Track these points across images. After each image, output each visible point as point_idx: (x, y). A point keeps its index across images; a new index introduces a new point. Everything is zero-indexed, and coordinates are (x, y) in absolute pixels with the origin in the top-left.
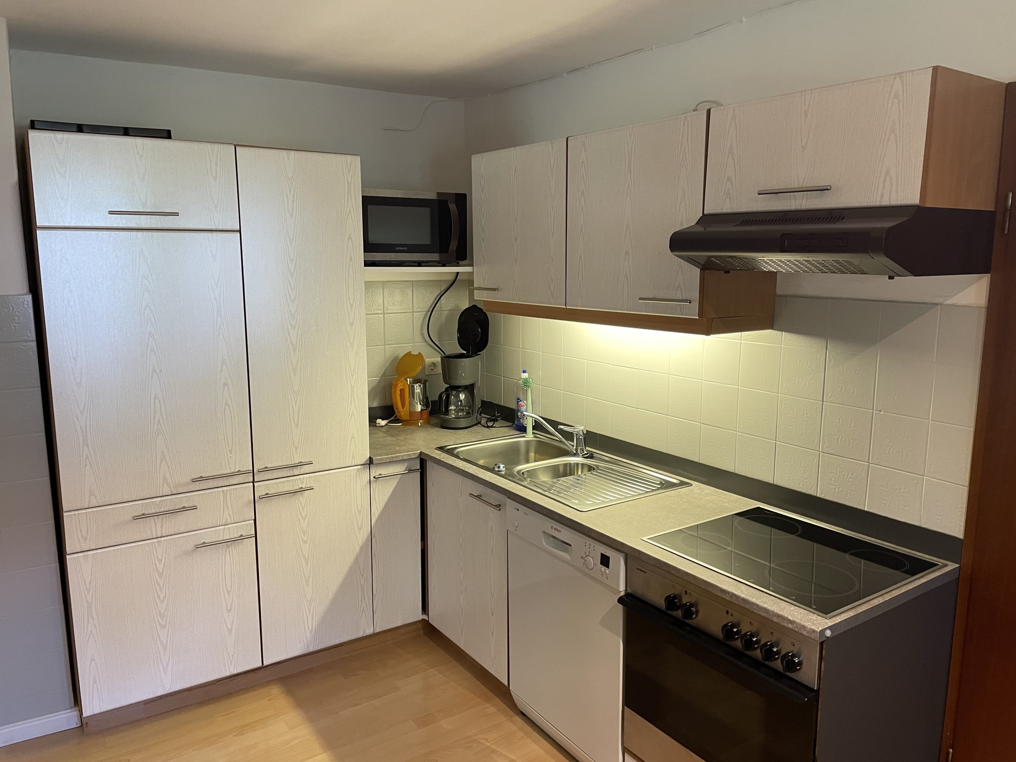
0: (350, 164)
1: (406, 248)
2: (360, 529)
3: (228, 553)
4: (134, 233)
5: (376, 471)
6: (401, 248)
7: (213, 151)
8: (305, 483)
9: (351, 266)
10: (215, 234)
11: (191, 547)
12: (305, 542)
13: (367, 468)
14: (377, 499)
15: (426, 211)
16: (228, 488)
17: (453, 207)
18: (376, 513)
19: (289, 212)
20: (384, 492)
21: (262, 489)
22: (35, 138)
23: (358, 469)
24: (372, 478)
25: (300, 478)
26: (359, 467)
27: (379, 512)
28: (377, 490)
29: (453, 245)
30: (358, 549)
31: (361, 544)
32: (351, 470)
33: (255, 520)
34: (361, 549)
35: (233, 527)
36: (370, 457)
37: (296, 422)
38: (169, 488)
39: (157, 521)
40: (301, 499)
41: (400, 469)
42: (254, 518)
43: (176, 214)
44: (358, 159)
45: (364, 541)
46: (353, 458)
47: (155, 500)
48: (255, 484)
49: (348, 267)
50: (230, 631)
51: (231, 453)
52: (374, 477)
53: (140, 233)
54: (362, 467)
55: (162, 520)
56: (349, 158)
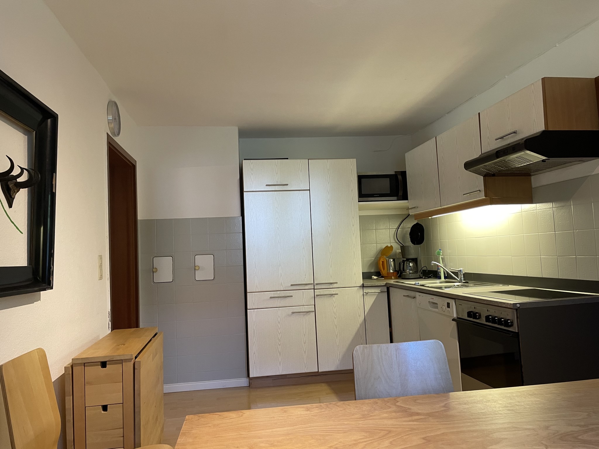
0: (352, 162)
1: (378, 195)
2: (360, 316)
3: (304, 318)
4: (274, 192)
5: (366, 290)
6: (376, 196)
7: (300, 162)
8: (335, 292)
9: (353, 202)
10: (301, 191)
11: (290, 313)
12: (336, 318)
13: (361, 288)
14: (367, 303)
15: (388, 180)
16: (304, 290)
17: (400, 177)
18: (367, 310)
19: (328, 181)
20: (370, 301)
21: (317, 292)
22: (245, 162)
23: (358, 289)
24: (364, 293)
25: (333, 290)
26: (358, 288)
27: (368, 309)
28: (367, 299)
29: (401, 193)
30: (359, 325)
31: (360, 323)
32: (354, 289)
33: (315, 305)
34: (361, 325)
35: (306, 307)
36: (363, 284)
37: (331, 265)
38: (283, 288)
39: (278, 301)
40: (333, 298)
41: (378, 290)
42: (314, 304)
43: (287, 185)
44: (355, 160)
45: (362, 321)
46: (355, 283)
47: (278, 292)
48: (315, 290)
49: (351, 202)
50: (305, 352)
51: (305, 276)
52: (365, 293)
53: (275, 192)
54: (359, 288)
55: (280, 300)
56: (351, 160)
